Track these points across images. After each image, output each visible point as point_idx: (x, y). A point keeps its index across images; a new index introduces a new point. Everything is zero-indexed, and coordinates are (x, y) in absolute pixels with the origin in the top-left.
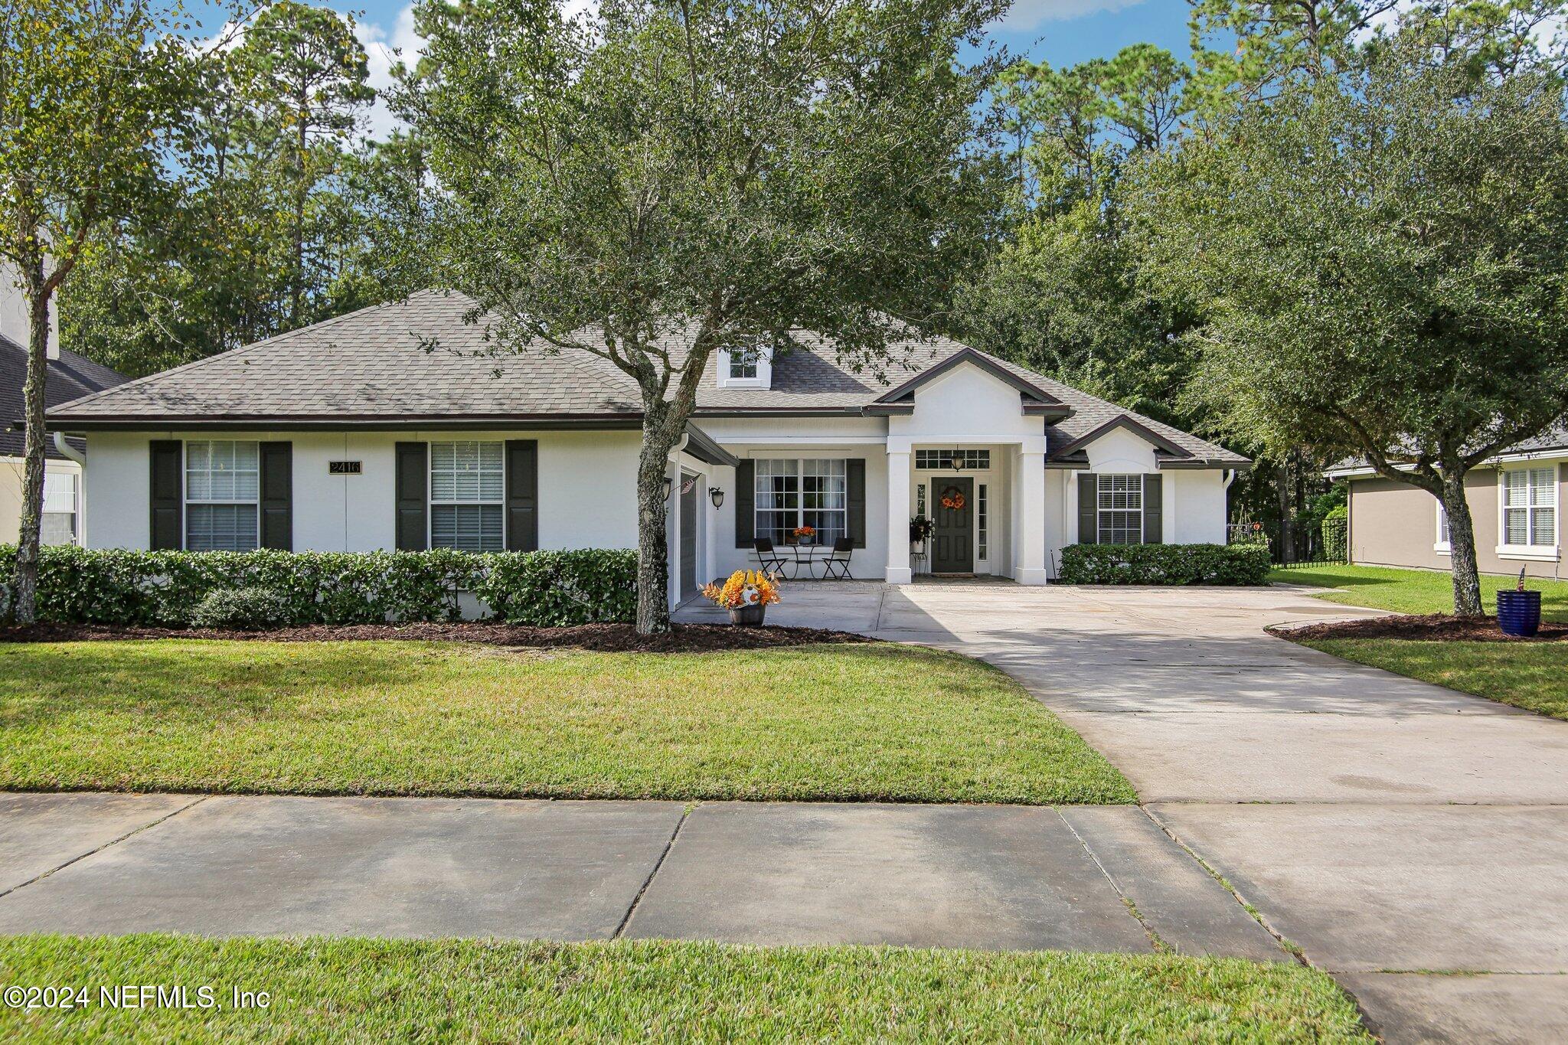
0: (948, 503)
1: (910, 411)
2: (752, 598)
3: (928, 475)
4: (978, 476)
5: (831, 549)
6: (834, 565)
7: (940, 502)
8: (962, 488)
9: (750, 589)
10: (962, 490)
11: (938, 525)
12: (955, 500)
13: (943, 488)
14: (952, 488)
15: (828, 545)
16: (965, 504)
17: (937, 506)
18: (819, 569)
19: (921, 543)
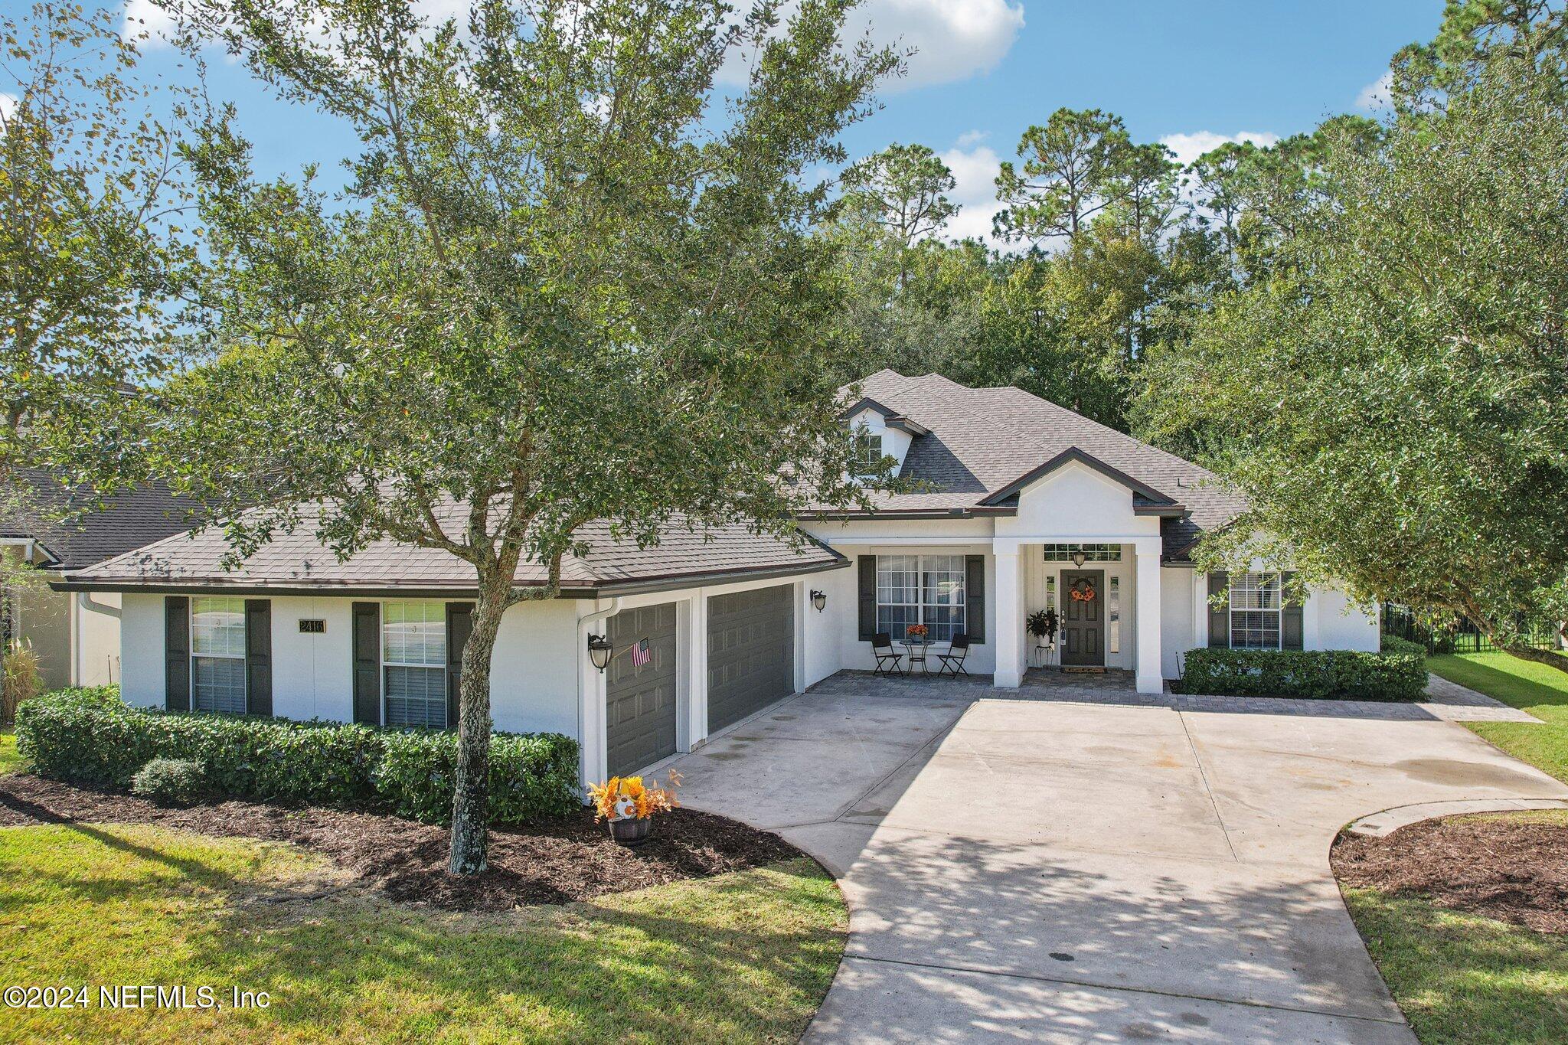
0: (1077, 595)
1: (1013, 513)
2: (627, 810)
3: (1056, 567)
4: (1110, 569)
5: (948, 644)
6: (950, 661)
7: (1070, 594)
8: (1092, 581)
9: (624, 800)
10: (1093, 582)
11: (1068, 617)
12: (1084, 593)
13: (1073, 581)
14: (1083, 580)
15: (946, 639)
16: (1095, 597)
17: (1066, 598)
18: (933, 665)
19: (1047, 637)
